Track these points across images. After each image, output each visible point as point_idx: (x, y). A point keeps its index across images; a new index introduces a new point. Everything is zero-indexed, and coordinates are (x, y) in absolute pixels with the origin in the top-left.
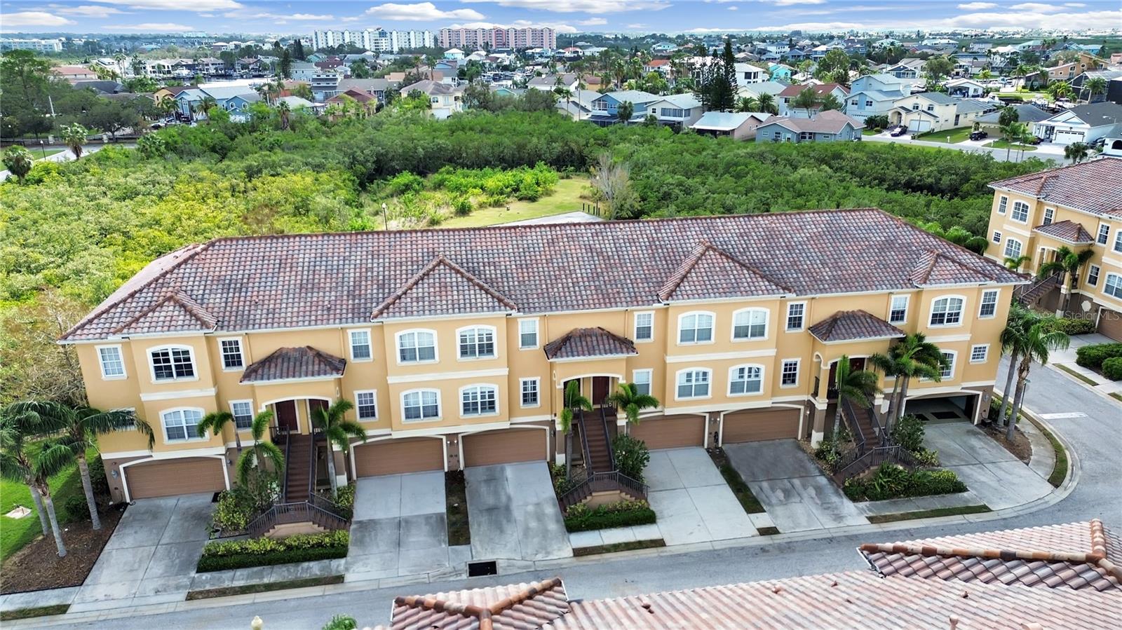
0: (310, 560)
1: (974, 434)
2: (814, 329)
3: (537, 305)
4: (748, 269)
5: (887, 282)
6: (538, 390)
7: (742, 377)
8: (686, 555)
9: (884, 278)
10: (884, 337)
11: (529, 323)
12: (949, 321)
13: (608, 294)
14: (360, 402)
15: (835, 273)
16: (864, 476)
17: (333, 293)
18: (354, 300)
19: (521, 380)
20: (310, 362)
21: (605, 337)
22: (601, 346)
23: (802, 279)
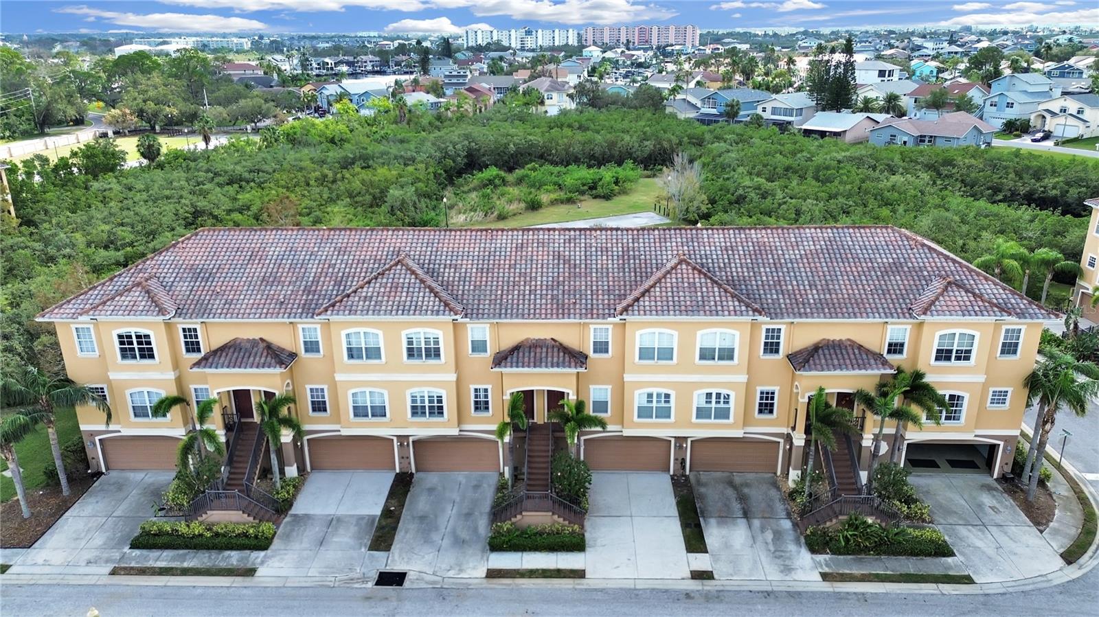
0: (232, 549)
1: (989, 488)
2: (791, 357)
3: (486, 311)
4: (720, 286)
5: (881, 310)
6: (490, 399)
7: (710, 402)
8: (602, 590)
9: (879, 306)
10: (870, 372)
11: (478, 330)
12: (958, 358)
13: (563, 305)
14: (312, 397)
15: (822, 296)
16: (831, 525)
17: (291, 288)
18: (308, 295)
19: (472, 387)
20: (259, 354)
21: (556, 350)
22: (549, 359)
23: (782, 301)
